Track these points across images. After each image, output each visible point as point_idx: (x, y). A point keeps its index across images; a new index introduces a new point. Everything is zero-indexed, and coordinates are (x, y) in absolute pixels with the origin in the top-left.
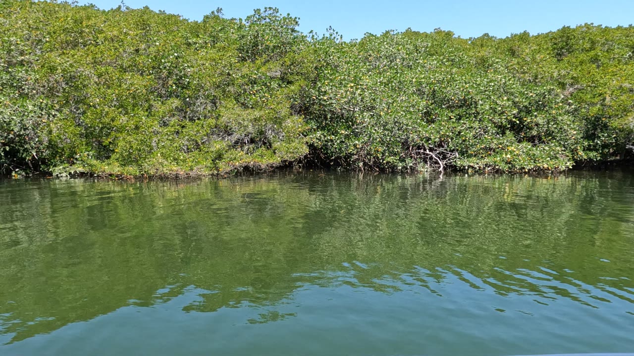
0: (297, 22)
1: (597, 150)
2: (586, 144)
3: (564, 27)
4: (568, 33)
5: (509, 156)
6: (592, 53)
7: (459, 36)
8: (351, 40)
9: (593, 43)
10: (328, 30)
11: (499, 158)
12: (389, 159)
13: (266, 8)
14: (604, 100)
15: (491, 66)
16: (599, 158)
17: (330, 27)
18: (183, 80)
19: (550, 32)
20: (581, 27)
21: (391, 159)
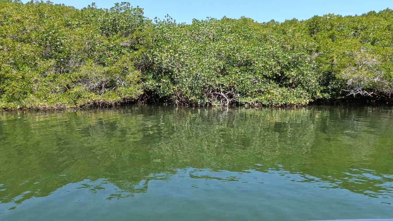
0: (142, 12)
1: (329, 93)
2: (322, 88)
3: (315, 16)
4: (317, 20)
5: (270, 96)
6: (331, 32)
7: (256, 22)
8: (182, 23)
9: (332, 26)
10: (166, 16)
11: (263, 98)
13: (122, 3)
14: (333, 61)
15: (268, 40)
16: (330, 97)
17: (168, 14)
18: (58, 48)
20: (326, 16)
21: (193, 98)
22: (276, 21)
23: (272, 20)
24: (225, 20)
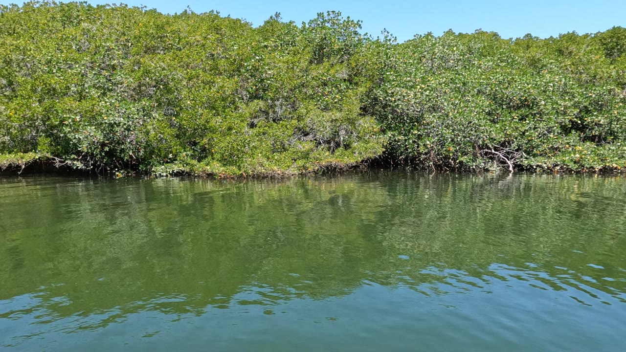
0: (360, 25)
3: (614, 28)
4: (618, 34)
5: (578, 156)
10: (383, 32)
11: (567, 158)
12: (462, 159)
13: (328, 12)
15: (545, 66)
17: (385, 29)
19: (599, 32)
21: (464, 159)
22: (533, 35)
23: (528, 34)
24: (480, 33)
